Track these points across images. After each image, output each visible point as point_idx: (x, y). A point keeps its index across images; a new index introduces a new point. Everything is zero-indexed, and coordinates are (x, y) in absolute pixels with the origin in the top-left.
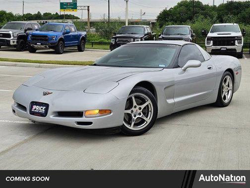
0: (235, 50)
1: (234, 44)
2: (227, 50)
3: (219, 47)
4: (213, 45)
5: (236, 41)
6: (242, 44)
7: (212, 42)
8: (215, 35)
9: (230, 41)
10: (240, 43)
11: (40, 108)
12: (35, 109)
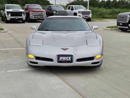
0: (22, 18)
1: (21, 16)
2: (19, 18)
3: (14, 17)
4: (11, 16)
5: (23, 14)
6: (25, 16)
7: (10, 14)
8: (11, 10)
9: (20, 14)
10: (24, 15)
11: (66, 58)
12: (62, 59)
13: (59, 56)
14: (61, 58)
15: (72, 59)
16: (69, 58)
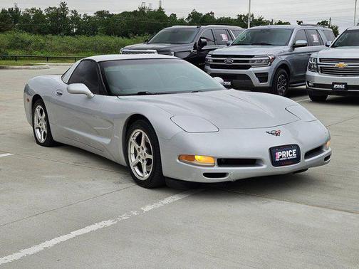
11: (288, 153)
12: (281, 157)
13: (273, 151)
14: (279, 154)
15: (298, 153)
16: (294, 153)
